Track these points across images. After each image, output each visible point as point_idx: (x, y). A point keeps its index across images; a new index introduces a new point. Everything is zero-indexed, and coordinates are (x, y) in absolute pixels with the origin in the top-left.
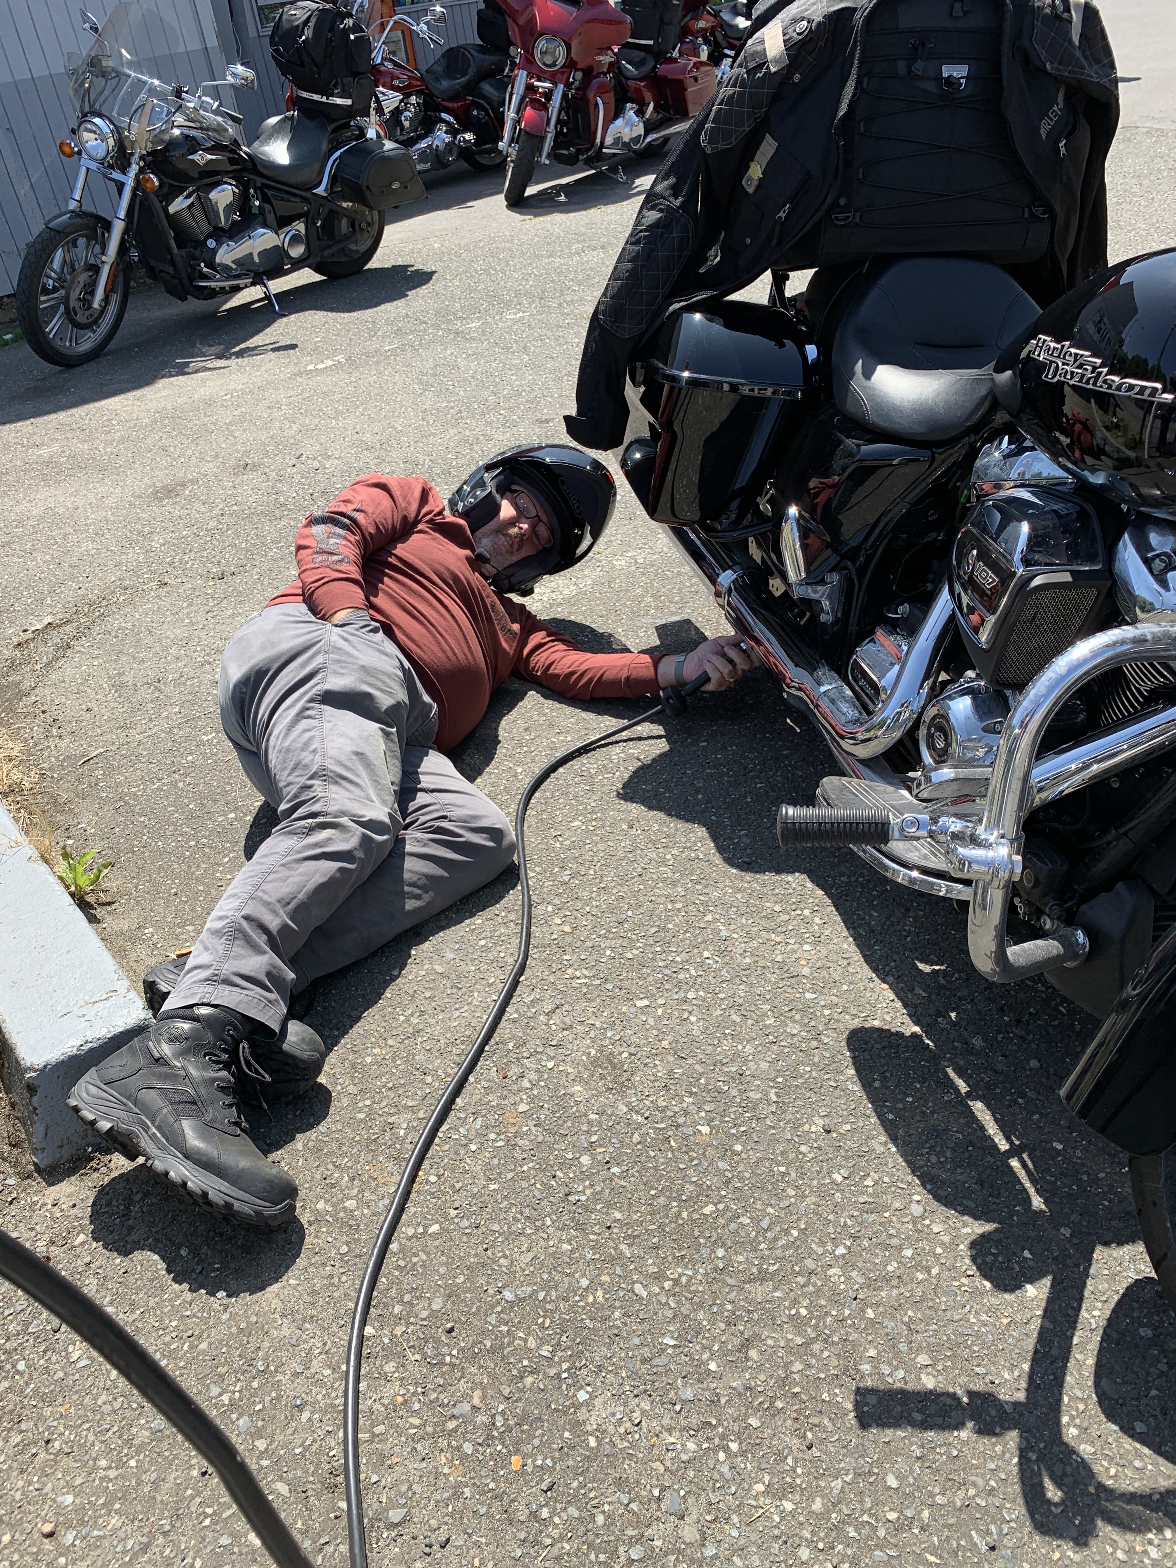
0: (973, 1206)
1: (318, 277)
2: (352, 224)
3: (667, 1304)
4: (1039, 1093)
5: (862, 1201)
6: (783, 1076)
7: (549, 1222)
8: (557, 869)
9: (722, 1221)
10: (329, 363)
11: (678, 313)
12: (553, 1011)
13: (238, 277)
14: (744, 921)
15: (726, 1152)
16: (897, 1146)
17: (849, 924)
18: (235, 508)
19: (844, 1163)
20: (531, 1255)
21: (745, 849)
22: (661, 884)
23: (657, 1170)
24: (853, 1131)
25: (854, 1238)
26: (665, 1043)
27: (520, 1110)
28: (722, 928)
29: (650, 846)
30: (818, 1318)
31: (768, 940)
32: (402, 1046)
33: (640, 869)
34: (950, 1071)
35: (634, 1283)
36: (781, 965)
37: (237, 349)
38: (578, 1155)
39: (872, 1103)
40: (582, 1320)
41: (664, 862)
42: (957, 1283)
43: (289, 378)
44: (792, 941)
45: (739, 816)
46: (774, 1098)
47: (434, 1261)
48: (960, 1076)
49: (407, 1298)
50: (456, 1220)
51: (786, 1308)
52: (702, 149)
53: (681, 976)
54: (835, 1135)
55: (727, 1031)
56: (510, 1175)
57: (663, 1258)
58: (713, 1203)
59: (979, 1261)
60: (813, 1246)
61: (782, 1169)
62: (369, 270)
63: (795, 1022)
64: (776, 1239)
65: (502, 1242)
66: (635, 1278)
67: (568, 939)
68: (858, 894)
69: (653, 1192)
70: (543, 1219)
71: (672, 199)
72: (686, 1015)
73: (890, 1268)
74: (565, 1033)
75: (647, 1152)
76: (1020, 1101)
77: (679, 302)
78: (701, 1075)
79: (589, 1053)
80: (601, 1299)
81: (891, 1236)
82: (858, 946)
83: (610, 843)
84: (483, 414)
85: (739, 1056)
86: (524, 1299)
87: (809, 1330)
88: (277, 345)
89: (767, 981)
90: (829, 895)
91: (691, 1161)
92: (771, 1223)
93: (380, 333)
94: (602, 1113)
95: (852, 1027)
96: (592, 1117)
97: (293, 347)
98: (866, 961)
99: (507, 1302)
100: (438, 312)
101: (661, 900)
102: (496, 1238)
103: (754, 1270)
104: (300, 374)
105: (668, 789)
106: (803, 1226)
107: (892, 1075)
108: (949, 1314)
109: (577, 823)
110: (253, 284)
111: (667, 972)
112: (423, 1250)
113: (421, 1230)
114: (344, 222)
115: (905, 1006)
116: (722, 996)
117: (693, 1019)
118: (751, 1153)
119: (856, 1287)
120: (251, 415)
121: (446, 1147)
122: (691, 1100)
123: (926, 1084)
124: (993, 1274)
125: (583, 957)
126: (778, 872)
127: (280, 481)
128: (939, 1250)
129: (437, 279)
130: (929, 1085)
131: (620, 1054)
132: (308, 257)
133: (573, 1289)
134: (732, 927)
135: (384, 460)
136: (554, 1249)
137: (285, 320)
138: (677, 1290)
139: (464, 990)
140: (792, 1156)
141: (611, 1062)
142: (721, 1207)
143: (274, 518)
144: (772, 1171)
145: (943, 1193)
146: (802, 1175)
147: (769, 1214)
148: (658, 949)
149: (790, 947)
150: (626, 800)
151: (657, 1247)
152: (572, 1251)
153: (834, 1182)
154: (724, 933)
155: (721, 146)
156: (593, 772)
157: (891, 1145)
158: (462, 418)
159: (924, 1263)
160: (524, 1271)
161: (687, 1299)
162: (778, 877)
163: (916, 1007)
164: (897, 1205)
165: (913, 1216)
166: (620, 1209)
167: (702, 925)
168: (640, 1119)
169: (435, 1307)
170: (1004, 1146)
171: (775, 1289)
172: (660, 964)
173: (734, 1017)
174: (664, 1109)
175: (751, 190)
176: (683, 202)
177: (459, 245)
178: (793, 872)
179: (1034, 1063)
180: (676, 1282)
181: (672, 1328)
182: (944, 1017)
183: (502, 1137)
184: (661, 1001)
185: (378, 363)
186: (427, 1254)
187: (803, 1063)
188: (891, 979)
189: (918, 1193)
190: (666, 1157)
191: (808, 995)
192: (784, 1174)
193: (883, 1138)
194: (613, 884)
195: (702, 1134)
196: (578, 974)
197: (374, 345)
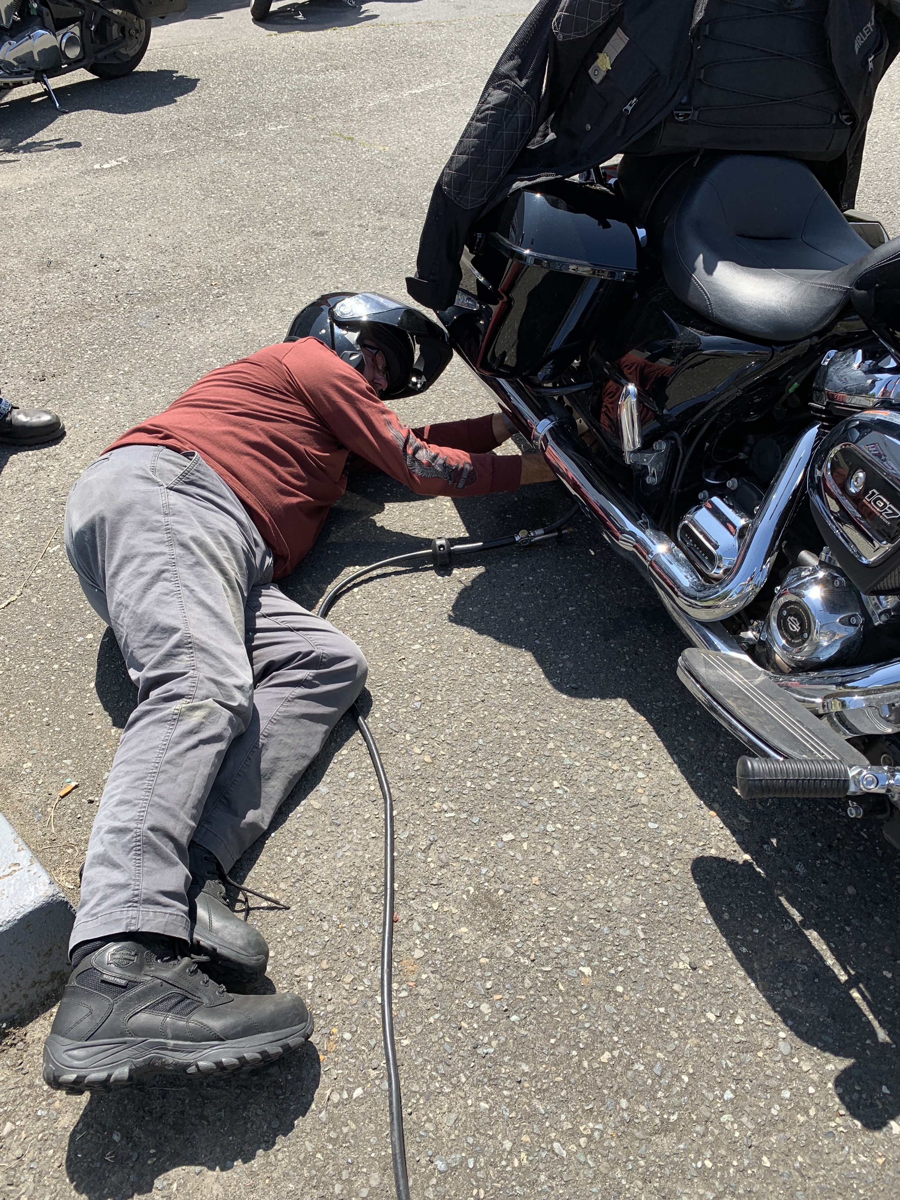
0: (831, 1041)
1: (90, 77)
2: (122, 30)
3: (586, 1163)
4: (861, 920)
5: (737, 1040)
6: (645, 911)
7: (463, 1080)
8: (407, 695)
9: (619, 1069)
10: (114, 163)
11: (519, 191)
12: (429, 847)
13: (19, 74)
14: (582, 749)
15: (610, 994)
16: (755, 981)
17: (672, 750)
18: (45, 306)
19: (713, 1001)
20: (453, 1116)
21: (570, 674)
22: (503, 711)
23: (552, 1017)
24: (716, 966)
25: (738, 1081)
26: (535, 879)
27: (416, 957)
28: (564, 755)
29: (486, 670)
30: (722, 1169)
31: (606, 767)
32: (294, 890)
33: (481, 695)
34: (783, 899)
35: (552, 1142)
36: (622, 793)
37: (24, 143)
38: (478, 1004)
39: (725, 936)
40: (513, 1186)
41: (502, 687)
42: (833, 1124)
43: (79, 176)
44: (627, 768)
45: (559, 640)
46: (642, 936)
47: (364, 1131)
48: (793, 905)
49: (345, 1175)
50: (377, 1082)
51: (692, 1161)
52: (554, 36)
53: (538, 808)
54: (701, 972)
55: (589, 865)
56: (419, 1029)
57: (574, 1112)
58: (608, 1050)
59: (847, 1099)
60: (704, 1092)
61: (662, 1010)
62: (137, 72)
63: (645, 853)
64: (670, 1086)
65: (424, 1104)
66: (553, 1135)
67: (430, 770)
68: (674, 720)
69: (553, 1041)
70: (457, 1076)
71: (517, 80)
72: (549, 849)
73: (774, 1112)
74: (444, 871)
75: (540, 997)
76: (848, 929)
77: (522, 180)
78: (573, 912)
79: (469, 891)
80: (525, 1161)
81: (768, 1077)
82: (683, 772)
83: (450, 667)
84: (263, 224)
85: (603, 891)
86: (455, 1168)
87: (717, 1183)
88: (63, 142)
89: (614, 811)
90: (649, 720)
91: (581, 1006)
92: (664, 1069)
93: (157, 137)
94: (490, 956)
95: (693, 857)
96: (483, 960)
97: (77, 145)
98: (692, 788)
99: (440, 1172)
100: (206, 120)
101: (506, 727)
102: (418, 1100)
103: (657, 1121)
104: (87, 172)
105: (492, 612)
106: (691, 1071)
107: (737, 906)
108: (832, 1156)
109: (417, 646)
110: (35, 81)
111: (525, 803)
112: (351, 1119)
113: (345, 1095)
114: (115, 27)
115: (734, 833)
116: (577, 828)
117: (556, 853)
118: (631, 994)
119: (749, 1133)
120: (47, 212)
121: (354, 1000)
122: (569, 939)
123: (767, 914)
124: (862, 1112)
125: (446, 789)
126: (603, 697)
127: (85, 281)
128: (811, 1090)
129: (202, 87)
130: (770, 915)
131: (497, 891)
132: (84, 58)
133: (499, 1153)
134: (573, 754)
135: (179, 264)
136: (473, 1108)
137: (66, 116)
138: (592, 1147)
139: (343, 826)
140: (668, 995)
141: (489, 900)
142: (616, 1053)
143: (84, 319)
144: (653, 1012)
145: (804, 1030)
146: (680, 1017)
147: (659, 1059)
148: (513, 779)
149: (626, 774)
150: (457, 623)
151: (566, 1101)
152: (491, 1110)
153: (708, 1021)
154: (567, 762)
155: (573, 36)
156: (423, 592)
157: (750, 981)
158: (244, 226)
159: (802, 1104)
160: (449, 1135)
161: (603, 1156)
162: (603, 703)
163: (743, 834)
164: (767, 1044)
165: (783, 1054)
166: (526, 1061)
167: (547, 753)
168: (527, 962)
169: (374, 1183)
170: (843, 978)
171: (679, 1141)
172: (517, 795)
173: (592, 850)
174: (546, 950)
175: (597, 80)
176: (527, 83)
177: (216, 55)
178: (615, 698)
179: (851, 890)
180: (590, 1137)
181: (594, 1190)
182: (768, 844)
183: (404, 986)
184: (524, 835)
185: (159, 166)
186: (356, 1122)
187: (659, 897)
188: (716, 806)
189: (783, 1030)
190: (557, 1002)
191: (651, 825)
192: (666, 1015)
193: (742, 973)
194: (461, 710)
195: (585, 976)
196: (445, 807)
197: (152, 148)
